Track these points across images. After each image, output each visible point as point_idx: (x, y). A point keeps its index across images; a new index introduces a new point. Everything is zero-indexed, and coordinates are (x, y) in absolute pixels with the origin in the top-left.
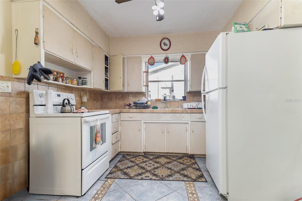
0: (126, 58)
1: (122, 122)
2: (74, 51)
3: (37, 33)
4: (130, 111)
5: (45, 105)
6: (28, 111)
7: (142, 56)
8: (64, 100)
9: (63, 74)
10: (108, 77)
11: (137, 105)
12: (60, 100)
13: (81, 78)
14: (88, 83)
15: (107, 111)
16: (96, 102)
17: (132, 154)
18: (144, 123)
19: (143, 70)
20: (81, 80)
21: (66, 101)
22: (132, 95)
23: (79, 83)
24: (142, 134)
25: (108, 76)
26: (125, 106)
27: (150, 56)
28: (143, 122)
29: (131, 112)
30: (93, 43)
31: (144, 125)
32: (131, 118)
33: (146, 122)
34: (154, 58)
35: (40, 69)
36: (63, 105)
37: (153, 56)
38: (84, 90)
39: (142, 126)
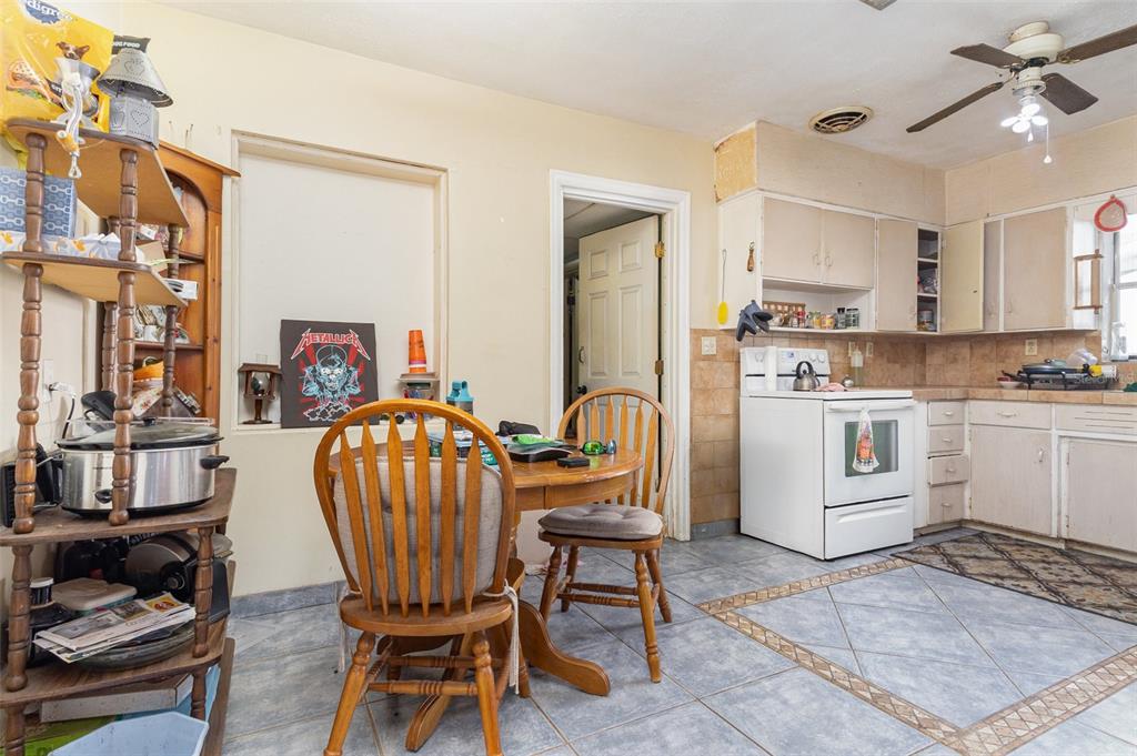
0: (1002, 223)
1: (975, 428)
2: (822, 255)
3: (752, 251)
4: (1002, 396)
5: (763, 375)
6: (738, 386)
7: (1069, 205)
8: (800, 364)
9: (803, 306)
10: (936, 293)
11: (1033, 376)
12: (791, 366)
13: (843, 310)
14: (862, 321)
15: (909, 393)
16: (897, 366)
17: (1014, 536)
18: (1061, 437)
19: (1072, 253)
20: (843, 316)
21: (804, 367)
22: (1035, 341)
23: (837, 321)
24: (1054, 472)
25: (938, 289)
26: (1000, 379)
27: (1106, 198)
28: (1055, 433)
29: (1005, 398)
30: (876, 216)
31: (1065, 447)
32: (1008, 417)
33: (1070, 437)
34: (1123, 200)
35: (754, 315)
36: (798, 376)
37: (1118, 195)
38: (855, 337)
39: (1054, 447)
